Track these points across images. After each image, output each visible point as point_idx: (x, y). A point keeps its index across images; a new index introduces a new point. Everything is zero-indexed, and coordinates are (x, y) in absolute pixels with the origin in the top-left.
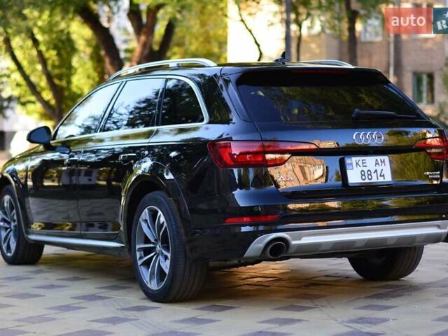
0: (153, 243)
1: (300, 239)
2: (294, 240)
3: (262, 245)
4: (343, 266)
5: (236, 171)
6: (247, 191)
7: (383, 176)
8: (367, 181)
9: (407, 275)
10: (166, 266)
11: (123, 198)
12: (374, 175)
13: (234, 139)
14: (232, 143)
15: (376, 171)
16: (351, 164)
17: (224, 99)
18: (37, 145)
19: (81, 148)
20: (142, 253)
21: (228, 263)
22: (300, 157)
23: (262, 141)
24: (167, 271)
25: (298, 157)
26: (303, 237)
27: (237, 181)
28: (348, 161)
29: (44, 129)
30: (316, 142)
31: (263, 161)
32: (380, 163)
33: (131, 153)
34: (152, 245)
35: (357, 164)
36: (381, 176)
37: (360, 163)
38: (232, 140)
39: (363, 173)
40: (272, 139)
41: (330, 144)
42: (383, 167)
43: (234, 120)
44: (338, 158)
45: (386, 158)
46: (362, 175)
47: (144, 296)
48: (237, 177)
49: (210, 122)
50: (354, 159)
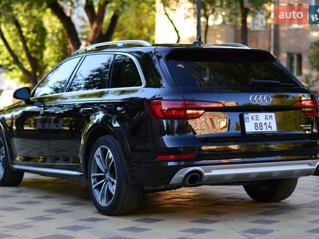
0: (104, 173)
1: (210, 172)
2: (206, 172)
3: (183, 176)
4: (239, 191)
5: (164, 122)
6: (173, 136)
7: (271, 127)
8: (259, 130)
9: (285, 198)
10: (113, 189)
11: (82, 140)
12: (264, 127)
13: (164, 98)
14: (162, 102)
15: (265, 123)
16: (248, 118)
17: (156, 69)
18: (20, 100)
19: (52, 103)
20: (96, 180)
21: (158, 188)
22: (211, 113)
23: (184, 100)
24: (113, 193)
25: (209, 113)
26: (213, 170)
27: (165, 129)
28: (246, 116)
29: (25, 89)
30: (222, 102)
31: (185, 115)
32: (268, 118)
33: (88, 107)
34: (103, 174)
35: (252, 118)
36: (269, 127)
37: (254, 118)
38: (162, 100)
39: (256, 125)
40: (191, 99)
41: (232, 104)
42: (271, 121)
43: (164, 85)
44: (238, 114)
45: (273, 114)
46: (256, 126)
47: (97, 211)
48: (165, 126)
49: (146, 87)
50: (250, 115)
